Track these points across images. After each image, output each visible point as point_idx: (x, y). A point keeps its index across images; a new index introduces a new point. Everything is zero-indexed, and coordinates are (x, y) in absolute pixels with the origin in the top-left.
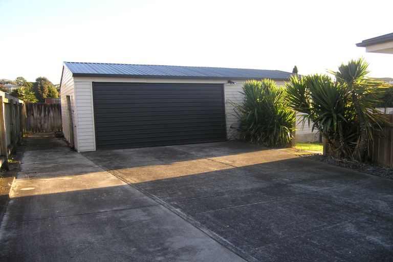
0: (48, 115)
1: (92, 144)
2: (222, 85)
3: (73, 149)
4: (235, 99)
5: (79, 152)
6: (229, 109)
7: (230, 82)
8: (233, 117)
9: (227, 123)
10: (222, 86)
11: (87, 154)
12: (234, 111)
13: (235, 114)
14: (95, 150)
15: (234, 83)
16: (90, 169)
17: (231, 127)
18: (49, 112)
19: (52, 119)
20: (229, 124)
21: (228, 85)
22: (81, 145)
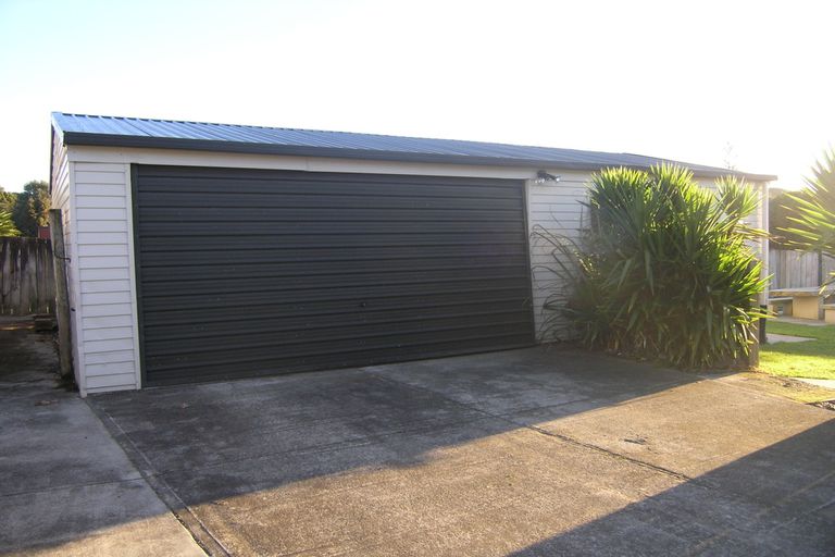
0: (23, 268)
1: (128, 368)
2: (521, 184)
3: (69, 383)
4: (556, 225)
5: (84, 393)
6: (539, 253)
7: (542, 175)
8: (551, 276)
9: (536, 294)
10: (520, 186)
11: (108, 403)
12: (553, 260)
13: (557, 267)
14: (139, 387)
15: (554, 178)
16: (103, 499)
17: (546, 306)
18: (25, 261)
19: (34, 277)
20: (539, 298)
21: (540, 184)
22: (91, 371)
